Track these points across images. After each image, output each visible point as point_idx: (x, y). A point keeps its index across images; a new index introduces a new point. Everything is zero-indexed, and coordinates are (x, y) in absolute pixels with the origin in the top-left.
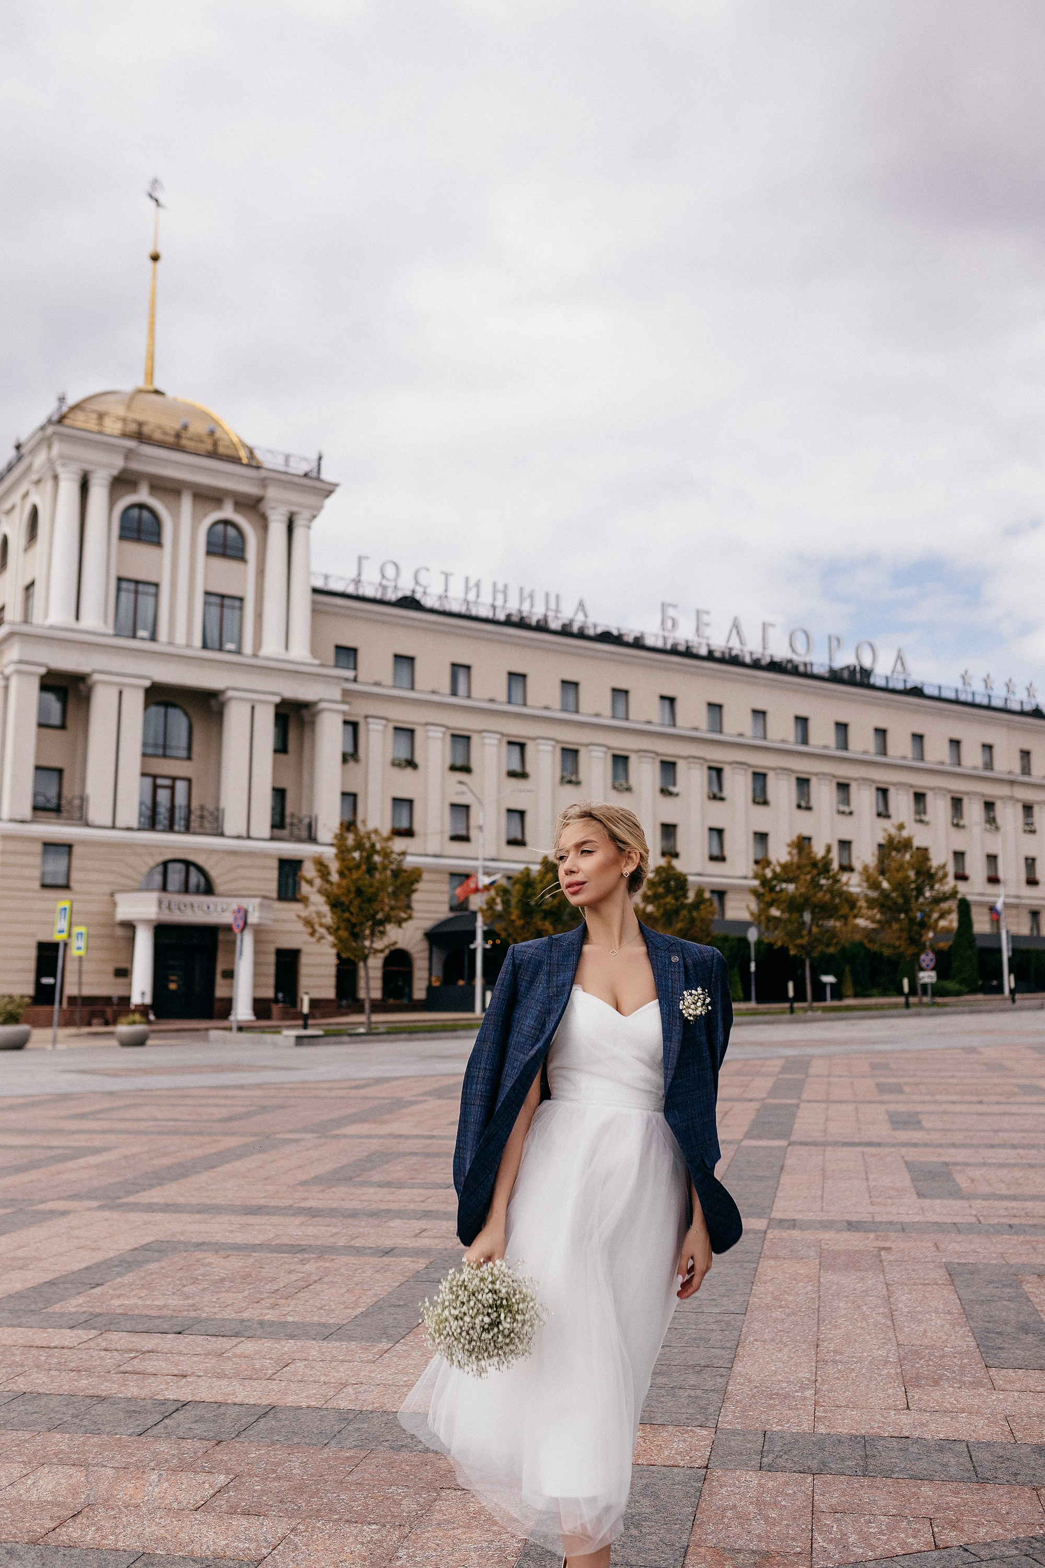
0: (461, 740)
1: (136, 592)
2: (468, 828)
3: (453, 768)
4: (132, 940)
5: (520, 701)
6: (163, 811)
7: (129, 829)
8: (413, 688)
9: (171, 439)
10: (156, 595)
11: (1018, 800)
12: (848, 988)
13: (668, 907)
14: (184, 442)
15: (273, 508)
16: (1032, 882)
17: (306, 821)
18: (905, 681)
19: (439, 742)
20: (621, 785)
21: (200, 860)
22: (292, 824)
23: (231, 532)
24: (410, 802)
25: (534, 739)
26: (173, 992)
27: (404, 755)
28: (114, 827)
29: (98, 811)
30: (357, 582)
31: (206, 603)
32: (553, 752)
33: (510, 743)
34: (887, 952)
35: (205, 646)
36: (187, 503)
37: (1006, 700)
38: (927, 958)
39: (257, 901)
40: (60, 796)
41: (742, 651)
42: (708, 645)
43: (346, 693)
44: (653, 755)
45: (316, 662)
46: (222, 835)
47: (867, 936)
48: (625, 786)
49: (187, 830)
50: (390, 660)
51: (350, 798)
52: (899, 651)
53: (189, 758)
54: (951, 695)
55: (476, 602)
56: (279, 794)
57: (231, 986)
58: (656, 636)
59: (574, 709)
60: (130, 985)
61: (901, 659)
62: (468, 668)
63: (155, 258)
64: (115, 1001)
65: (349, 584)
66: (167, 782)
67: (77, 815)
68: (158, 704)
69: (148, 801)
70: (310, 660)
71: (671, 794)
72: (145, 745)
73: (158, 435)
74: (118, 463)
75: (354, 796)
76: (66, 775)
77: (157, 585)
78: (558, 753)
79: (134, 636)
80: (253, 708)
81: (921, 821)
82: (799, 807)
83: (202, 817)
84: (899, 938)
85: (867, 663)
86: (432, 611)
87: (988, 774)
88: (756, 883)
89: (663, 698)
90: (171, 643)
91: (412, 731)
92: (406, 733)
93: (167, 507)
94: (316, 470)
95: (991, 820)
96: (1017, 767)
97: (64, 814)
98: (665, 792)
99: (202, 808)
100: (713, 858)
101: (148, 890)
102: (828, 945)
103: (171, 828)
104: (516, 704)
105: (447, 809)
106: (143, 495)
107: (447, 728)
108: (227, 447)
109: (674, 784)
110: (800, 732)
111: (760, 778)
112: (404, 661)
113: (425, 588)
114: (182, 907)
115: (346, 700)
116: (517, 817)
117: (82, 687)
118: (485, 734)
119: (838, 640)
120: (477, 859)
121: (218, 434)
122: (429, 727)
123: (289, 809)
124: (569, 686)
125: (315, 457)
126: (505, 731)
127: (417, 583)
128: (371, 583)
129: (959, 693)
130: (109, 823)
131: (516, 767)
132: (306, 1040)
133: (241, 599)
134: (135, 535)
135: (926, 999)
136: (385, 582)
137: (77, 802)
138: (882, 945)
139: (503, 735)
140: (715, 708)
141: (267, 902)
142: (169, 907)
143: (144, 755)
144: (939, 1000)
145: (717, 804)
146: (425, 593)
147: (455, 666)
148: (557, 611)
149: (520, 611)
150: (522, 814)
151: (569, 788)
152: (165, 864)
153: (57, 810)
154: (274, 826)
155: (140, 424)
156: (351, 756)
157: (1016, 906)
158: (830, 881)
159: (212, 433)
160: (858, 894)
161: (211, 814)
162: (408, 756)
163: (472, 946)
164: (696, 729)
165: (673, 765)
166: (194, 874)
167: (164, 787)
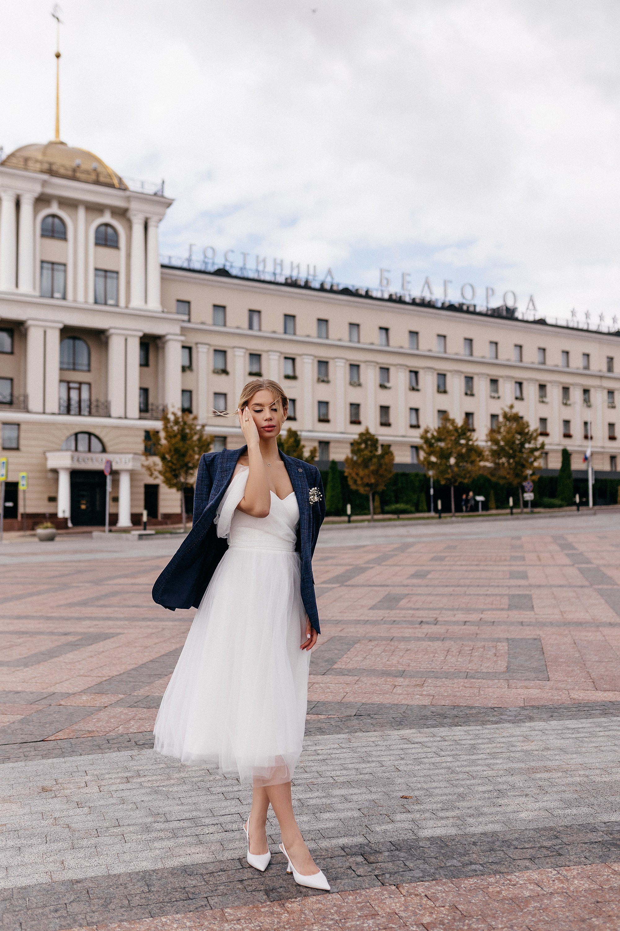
0: (256, 357)
1: (53, 270)
3: (250, 374)
4: (57, 480)
5: (292, 332)
6: (74, 402)
7: (53, 414)
8: (225, 325)
9: (70, 173)
10: (65, 271)
11: (604, 388)
13: (366, 457)
14: (78, 175)
15: (135, 215)
16: (612, 438)
17: (161, 408)
18: (534, 315)
19: (242, 358)
20: (355, 382)
21: (97, 432)
22: (152, 410)
23: (110, 230)
24: (225, 395)
25: (300, 355)
26: (83, 510)
27: (221, 366)
28: (44, 413)
29: (34, 403)
30: (189, 260)
31: (96, 275)
32: (312, 363)
33: (286, 358)
34: (502, 482)
35: (96, 302)
36: (81, 213)
37: (599, 326)
38: (528, 485)
39: (131, 456)
40: (12, 395)
41: (432, 298)
42: (410, 295)
43: (183, 329)
44: (375, 364)
45: (164, 310)
46: (109, 416)
47: (489, 472)
48: (357, 383)
49: (90, 414)
50: (210, 309)
51: (187, 393)
52: (531, 295)
53: (89, 371)
54: (563, 323)
55: (264, 272)
56: (145, 391)
57: (117, 507)
58: (377, 290)
59: (325, 336)
60: (56, 507)
61: (532, 301)
62: (259, 312)
63: (58, 56)
64: (47, 516)
65: (184, 262)
66: (76, 385)
67: (22, 405)
68: (70, 338)
69: (64, 396)
70: (160, 309)
71: (386, 387)
72: (61, 363)
73: (62, 171)
74: (37, 189)
75: (190, 392)
76: (16, 382)
77: (65, 265)
78: (316, 364)
79: (52, 297)
80: (126, 340)
81: (543, 402)
82: (466, 394)
83: (97, 406)
84: (508, 473)
85: (510, 304)
86: (236, 277)
87: (586, 372)
88: (423, 441)
89: (381, 328)
90: (75, 301)
91: (224, 352)
92: (221, 353)
93: (70, 216)
94: (161, 191)
95: (587, 402)
96: (604, 368)
97: (14, 406)
98: (382, 386)
99: (97, 401)
100: (412, 426)
101: (67, 450)
102: (465, 478)
103: (80, 413)
104: (290, 334)
106: (54, 209)
107: (247, 349)
108: (105, 177)
109: (388, 381)
110: (468, 348)
111: (442, 377)
112: (220, 308)
113: (232, 263)
114: (86, 460)
115: (183, 333)
117: (22, 328)
118: (270, 353)
119: (493, 290)
121: (100, 169)
122: (236, 350)
123: (151, 400)
124: (323, 322)
125: (160, 182)
126: (283, 350)
127: (226, 260)
128: (198, 261)
129: (569, 322)
130: (41, 410)
131: (290, 373)
132: (144, 537)
133: (117, 273)
134: (50, 234)
135: (525, 510)
136: (206, 260)
137: (22, 398)
138: (499, 478)
139: (281, 353)
140: (414, 334)
141: (136, 456)
142: (78, 460)
143: (61, 369)
145: (415, 393)
146: (232, 266)
147: (251, 311)
148: (314, 276)
149: (291, 277)
150: (294, 401)
151: (323, 385)
152: (76, 435)
153: (11, 403)
154: (141, 411)
155: (51, 164)
156: (187, 368)
157: (600, 453)
158: (466, 441)
159: (96, 169)
160: (484, 447)
161: (103, 404)
162: (224, 368)
164: (401, 347)
165: (388, 369)
166: (94, 440)
167: (74, 388)
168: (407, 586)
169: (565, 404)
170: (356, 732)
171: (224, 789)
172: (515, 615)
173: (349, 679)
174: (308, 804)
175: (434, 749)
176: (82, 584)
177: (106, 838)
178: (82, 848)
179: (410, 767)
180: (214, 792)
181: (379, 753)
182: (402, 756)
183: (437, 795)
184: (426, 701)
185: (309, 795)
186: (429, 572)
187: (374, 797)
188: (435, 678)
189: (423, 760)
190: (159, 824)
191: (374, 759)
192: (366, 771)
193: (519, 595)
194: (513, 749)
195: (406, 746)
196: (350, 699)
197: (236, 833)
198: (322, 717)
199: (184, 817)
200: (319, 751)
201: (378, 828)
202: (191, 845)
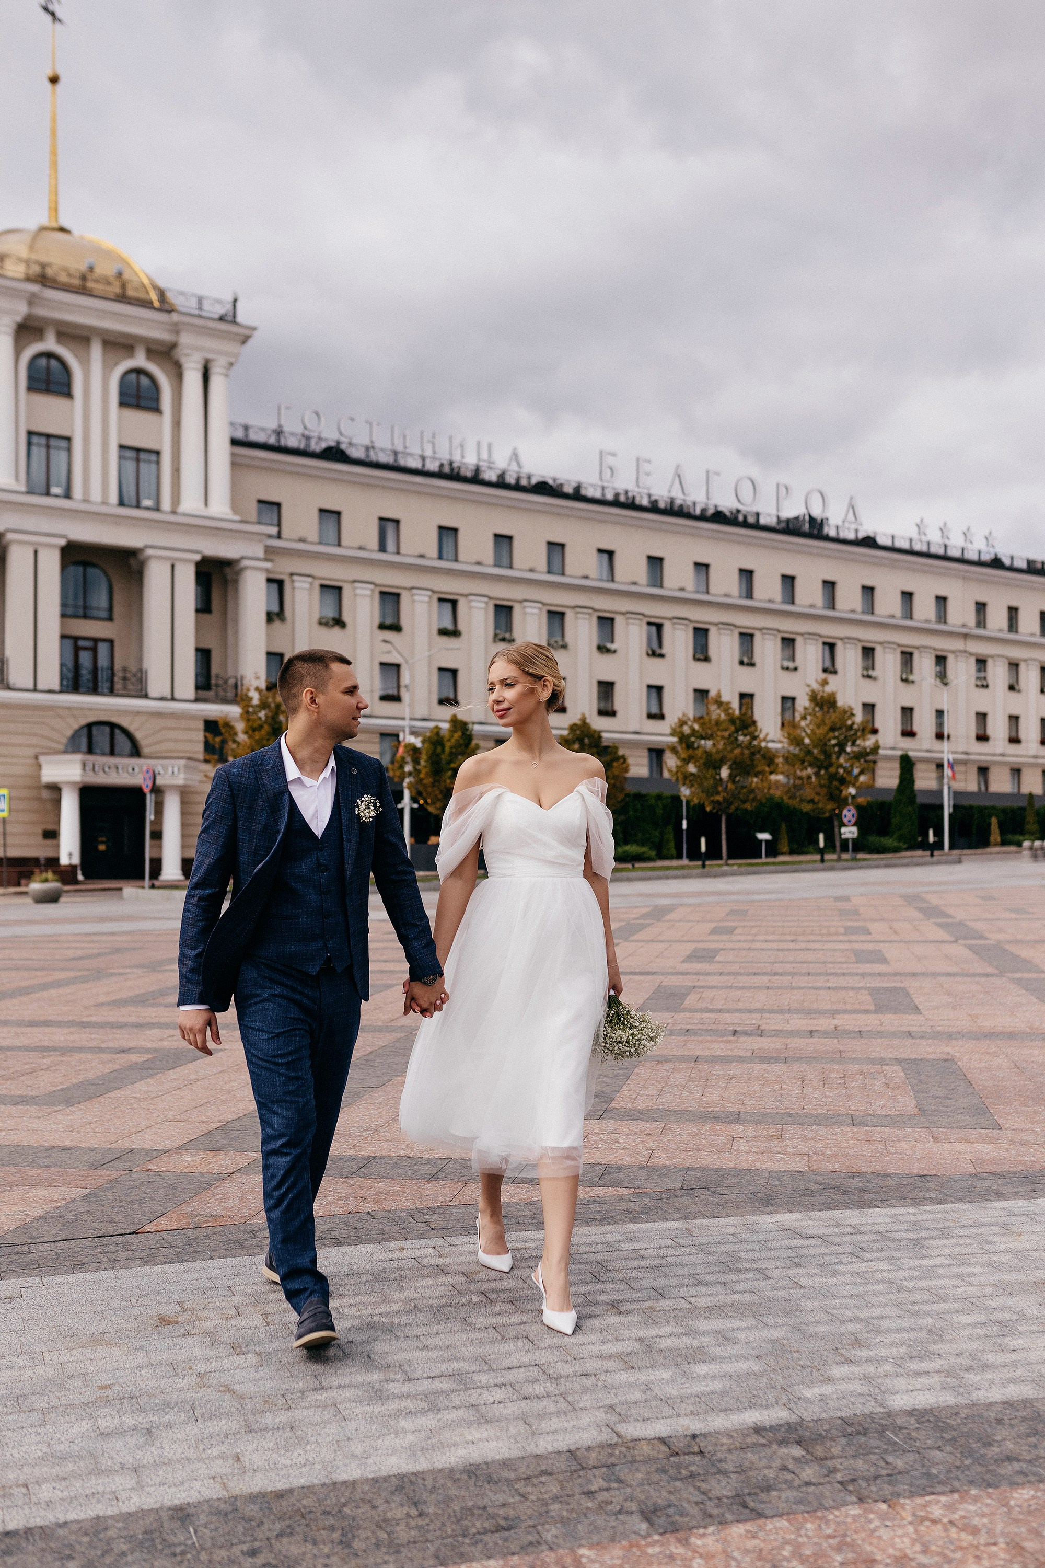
0: (390, 598)
1: (48, 447)
2: (399, 687)
3: (382, 627)
4: (57, 802)
5: (451, 556)
6: (86, 673)
7: (51, 691)
8: (339, 543)
9: (76, 282)
10: (69, 450)
11: (971, 654)
12: (784, 845)
14: (90, 285)
15: (187, 355)
16: (982, 738)
17: (231, 682)
18: (857, 530)
19: (368, 600)
20: (556, 642)
21: (124, 722)
22: (217, 685)
23: (144, 381)
25: (466, 595)
26: (102, 853)
27: (331, 613)
28: (35, 690)
29: (18, 673)
30: (279, 432)
31: (121, 457)
32: (486, 609)
33: (441, 600)
34: (806, 808)
35: (121, 503)
36: (96, 352)
37: (963, 550)
38: (849, 814)
39: (183, 762)
41: (684, 500)
42: (649, 496)
43: (269, 550)
44: (590, 611)
45: (237, 518)
46: (146, 696)
47: (788, 792)
48: (561, 643)
49: (112, 692)
50: (315, 515)
51: (276, 658)
52: (851, 498)
54: (905, 545)
55: (403, 453)
56: (204, 655)
57: (160, 847)
58: (594, 486)
59: (508, 565)
60: (57, 847)
61: (853, 507)
62: (397, 522)
63: (54, 80)
64: (43, 862)
65: (270, 436)
66: (89, 644)
68: (78, 564)
69: (70, 664)
70: (230, 515)
71: (608, 651)
72: (64, 605)
73: (63, 278)
74: (21, 309)
77: (68, 439)
78: (491, 610)
79: (48, 493)
80: (173, 566)
81: (869, 677)
82: (742, 663)
83: (125, 678)
84: (818, 794)
85: (817, 512)
86: (358, 462)
87: (941, 627)
88: (674, 739)
89: (600, 551)
90: (86, 501)
91: (339, 589)
92: (333, 591)
93: (75, 355)
94: (231, 314)
95: (942, 676)
96: (971, 620)
98: (602, 649)
99: (125, 669)
100: (651, 716)
101: (72, 752)
102: (744, 802)
103: (94, 690)
104: (447, 560)
105: (377, 668)
106: (50, 343)
107: (375, 585)
108: (136, 289)
109: (612, 642)
110: (744, 587)
111: (701, 634)
112: (331, 515)
113: (351, 438)
114: (106, 769)
115: (269, 557)
116: (449, 675)
118: (414, 591)
119: (787, 489)
120: (403, 719)
121: (127, 275)
122: (357, 585)
123: (215, 669)
124: (503, 540)
125: (230, 298)
126: (436, 588)
128: (293, 434)
129: (914, 543)
130: (29, 685)
131: (449, 625)
133: (158, 453)
134: (43, 386)
136: (307, 433)
138: (802, 800)
139: (433, 592)
140: (655, 563)
141: (191, 763)
142: (94, 770)
143: (63, 616)
144: (860, 856)
145: (657, 661)
146: (350, 443)
147: (383, 520)
148: (490, 461)
149: (451, 463)
150: (454, 672)
152: (90, 726)
154: (198, 688)
155: (43, 266)
156: (275, 616)
157: (965, 763)
158: (748, 738)
159: (120, 275)
160: (777, 750)
161: (135, 675)
162: (337, 616)
163: (400, 806)
164: (635, 583)
165: (612, 620)
166: (119, 736)
167: (85, 649)
168: (687, 974)
169: (905, 681)
170: (695, 1218)
171: (494, 1320)
172: (891, 1022)
173: (649, 1126)
174: (661, 1346)
175: (849, 1249)
176: (128, 970)
177: (306, 1413)
178: (267, 1429)
179: (818, 1280)
180: (478, 1326)
181: (751, 1254)
182: (796, 1260)
183: (889, 1331)
184: (799, 1165)
185: (654, 1331)
186: (716, 952)
187: (776, 1334)
188: (799, 1124)
189: (836, 1267)
190: (397, 1385)
191: (747, 1265)
192: (742, 1286)
193: (884, 988)
194: (992, 1247)
195: (794, 1243)
196: (660, 1160)
197: (545, 1402)
198: (625, 1191)
199: (438, 1372)
200: (642, 1252)
201: (808, 1393)
202: (470, 1424)
